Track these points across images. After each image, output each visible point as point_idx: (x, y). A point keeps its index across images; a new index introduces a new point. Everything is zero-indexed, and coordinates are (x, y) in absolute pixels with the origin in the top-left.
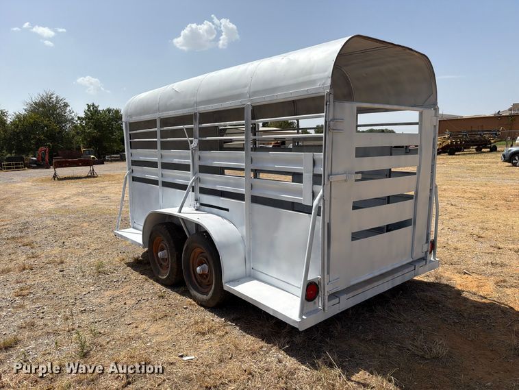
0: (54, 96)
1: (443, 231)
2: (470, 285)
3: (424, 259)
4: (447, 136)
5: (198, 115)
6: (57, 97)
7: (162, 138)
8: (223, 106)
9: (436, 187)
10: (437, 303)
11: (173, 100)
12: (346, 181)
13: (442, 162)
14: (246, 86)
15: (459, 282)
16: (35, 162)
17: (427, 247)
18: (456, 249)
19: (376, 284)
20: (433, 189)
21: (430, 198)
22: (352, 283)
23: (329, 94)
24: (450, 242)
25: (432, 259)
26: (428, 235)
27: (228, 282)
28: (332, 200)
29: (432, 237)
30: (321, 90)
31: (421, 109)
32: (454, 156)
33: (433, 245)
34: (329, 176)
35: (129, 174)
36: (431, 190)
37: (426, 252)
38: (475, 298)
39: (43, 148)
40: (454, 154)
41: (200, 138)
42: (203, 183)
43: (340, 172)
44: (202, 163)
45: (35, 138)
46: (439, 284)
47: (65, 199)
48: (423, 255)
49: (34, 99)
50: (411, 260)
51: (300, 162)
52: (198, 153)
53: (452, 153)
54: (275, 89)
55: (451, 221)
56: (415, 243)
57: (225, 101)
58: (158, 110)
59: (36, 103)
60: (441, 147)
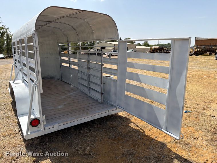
5: (21, 40)
32: (198, 57)
41: (22, 51)
44: (23, 62)
52: (22, 57)
58: (16, 38)
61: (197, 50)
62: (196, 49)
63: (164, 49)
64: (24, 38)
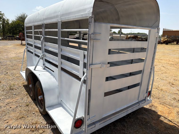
0: (26, 15)
1: (158, 80)
2: (165, 112)
3: (145, 100)
4: (166, 37)
5: (44, 25)
6: (27, 15)
7: (34, 34)
8: (52, 21)
9: (154, 67)
10: (147, 123)
11: (37, 17)
12: (101, 67)
13: (163, 47)
14: (59, 12)
15: (160, 110)
16: (18, 38)
17: (146, 95)
18: (162, 90)
19: (117, 115)
20: (152, 68)
21: (150, 73)
22: (103, 117)
23: (91, 17)
24: (159, 86)
25: (149, 99)
26: (148, 89)
27: (47, 107)
28: (92, 77)
29: (150, 90)
30: (88, 15)
31: (150, 29)
32: (168, 45)
33: (150, 93)
34: (90, 65)
35: (26, 49)
36: (151, 69)
37: (146, 97)
38: (166, 121)
39: (21, 33)
40: (168, 44)
41: (45, 36)
42: (46, 57)
43: (97, 63)
44: (46, 48)
45: (19, 29)
46: (151, 110)
47: (21, 53)
48: (144, 98)
49: (18, 15)
50: (138, 101)
51: (78, 55)
52: (44, 43)
53: (167, 44)
54: (69, 14)
55: (162, 75)
56: (141, 93)
57: (52, 19)
58: (33, 22)
59: (19, 17)
60: (163, 41)
61: (167, 40)
62: (166, 38)
63: (138, 38)
64: (57, 22)
